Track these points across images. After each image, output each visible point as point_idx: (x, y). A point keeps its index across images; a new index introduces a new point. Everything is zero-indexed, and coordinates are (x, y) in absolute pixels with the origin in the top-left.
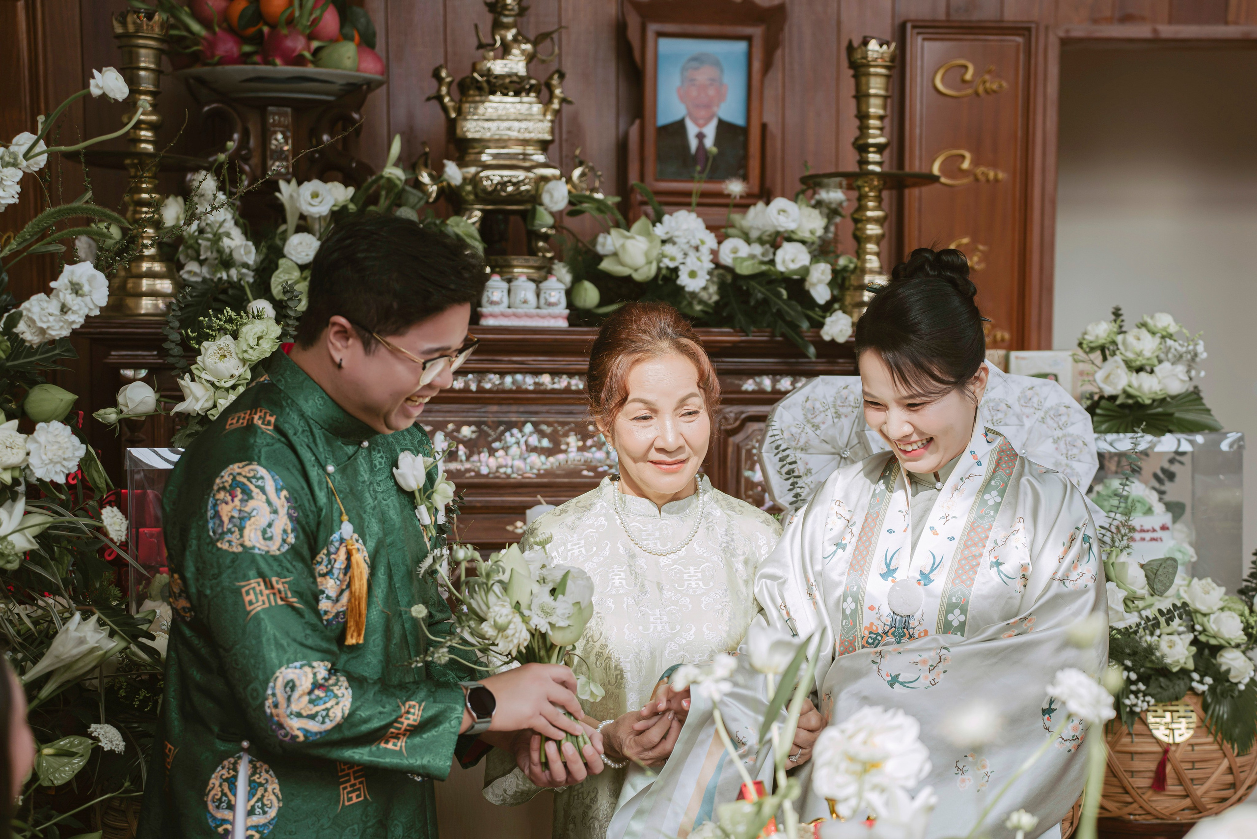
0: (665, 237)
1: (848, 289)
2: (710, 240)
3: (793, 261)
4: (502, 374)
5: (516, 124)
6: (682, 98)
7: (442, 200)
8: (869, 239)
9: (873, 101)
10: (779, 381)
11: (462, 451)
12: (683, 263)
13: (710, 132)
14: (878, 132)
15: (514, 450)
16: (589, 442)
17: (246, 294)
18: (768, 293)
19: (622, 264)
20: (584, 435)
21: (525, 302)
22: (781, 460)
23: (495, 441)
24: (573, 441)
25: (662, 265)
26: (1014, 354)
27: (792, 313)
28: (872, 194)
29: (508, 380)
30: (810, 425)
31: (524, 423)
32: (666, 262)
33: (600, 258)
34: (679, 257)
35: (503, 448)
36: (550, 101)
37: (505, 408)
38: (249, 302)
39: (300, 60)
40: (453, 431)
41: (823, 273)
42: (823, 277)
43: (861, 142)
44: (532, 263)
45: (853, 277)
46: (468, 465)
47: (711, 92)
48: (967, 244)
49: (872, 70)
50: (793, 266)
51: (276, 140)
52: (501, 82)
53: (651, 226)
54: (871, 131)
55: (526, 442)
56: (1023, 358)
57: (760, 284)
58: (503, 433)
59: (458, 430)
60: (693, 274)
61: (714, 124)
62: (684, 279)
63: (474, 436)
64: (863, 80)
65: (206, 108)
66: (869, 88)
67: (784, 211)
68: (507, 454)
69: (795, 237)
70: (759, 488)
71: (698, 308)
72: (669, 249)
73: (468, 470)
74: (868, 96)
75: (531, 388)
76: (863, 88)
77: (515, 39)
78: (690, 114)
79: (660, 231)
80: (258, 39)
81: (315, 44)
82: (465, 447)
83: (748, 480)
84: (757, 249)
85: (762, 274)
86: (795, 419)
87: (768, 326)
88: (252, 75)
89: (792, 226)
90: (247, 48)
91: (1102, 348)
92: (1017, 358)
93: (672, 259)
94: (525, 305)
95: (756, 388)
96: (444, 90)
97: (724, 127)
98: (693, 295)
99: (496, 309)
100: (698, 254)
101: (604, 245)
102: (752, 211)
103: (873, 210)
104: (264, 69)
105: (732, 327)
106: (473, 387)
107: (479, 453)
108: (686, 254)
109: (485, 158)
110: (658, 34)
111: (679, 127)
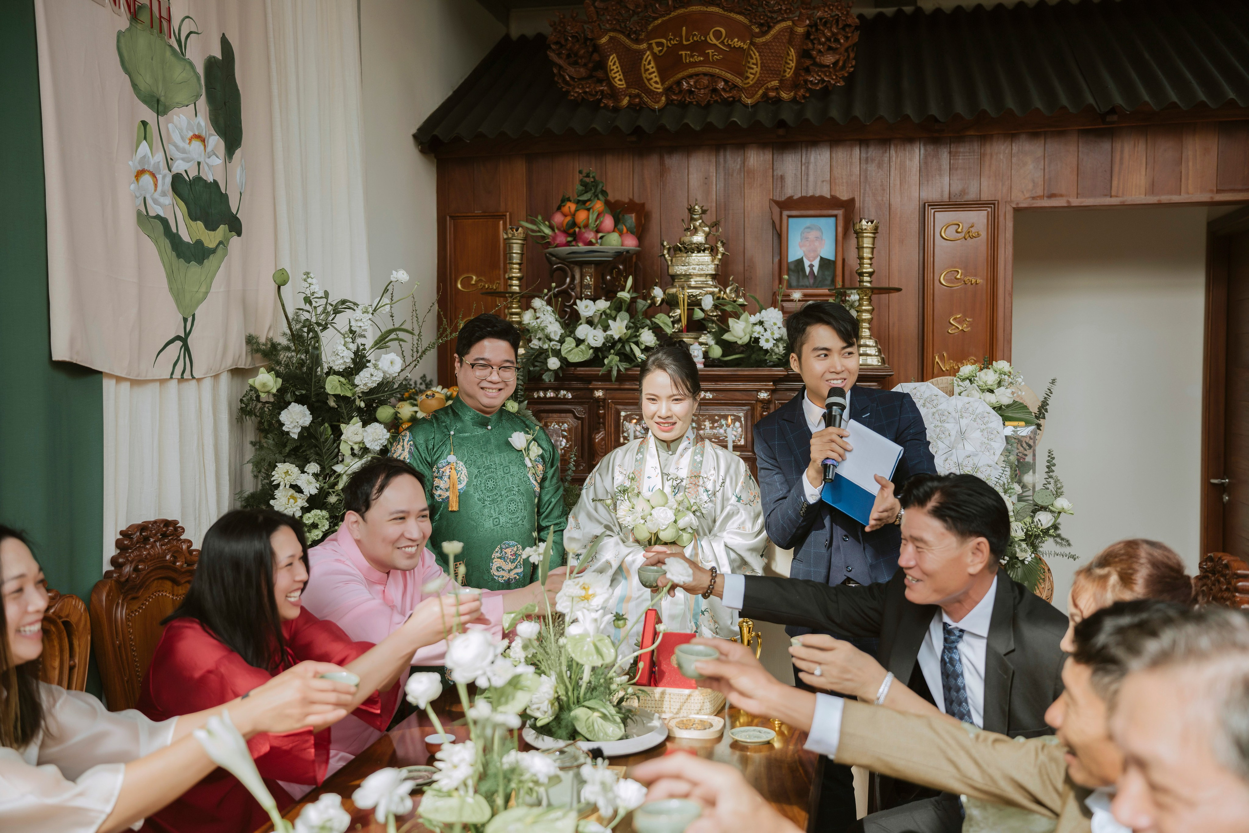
0: (757, 322)
5: (697, 267)
6: (802, 247)
7: (664, 304)
9: (865, 250)
12: (762, 335)
13: (816, 264)
14: (868, 266)
16: (716, 425)
19: (734, 336)
20: (713, 421)
24: (707, 424)
25: (752, 336)
28: (866, 298)
32: (754, 335)
33: (727, 331)
34: (762, 332)
36: (716, 255)
39: (590, 243)
43: (860, 271)
47: (817, 244)
48: (961, 318)
49: (864, 235)
51: (587, 280)
52: (691, 247)
53: (751, 316)
54: (865, 266)
60: (767, 341)
61: (819, 259)
62: (763, 343)
64: (860, 239)
65: (554, 267)
66: (863, 244)
72: (757, 328)
74: (863, 247)
76: (861, 244)
77: (700, 225)
78: (805, 255)
79: (755, 318)
80: (574, 235)
81: (600, 235)
88: (570, 251)
90: (569, 239)
91: (969, 379)
93: (758, 333)
96: (665, 252)
97: (824, 262)
98: (771, 350)
100: (772, 330)
103: (866, 306)
104: (575, 248)
108: (766, 330)
110: (789, 216)
111: (800, 262)
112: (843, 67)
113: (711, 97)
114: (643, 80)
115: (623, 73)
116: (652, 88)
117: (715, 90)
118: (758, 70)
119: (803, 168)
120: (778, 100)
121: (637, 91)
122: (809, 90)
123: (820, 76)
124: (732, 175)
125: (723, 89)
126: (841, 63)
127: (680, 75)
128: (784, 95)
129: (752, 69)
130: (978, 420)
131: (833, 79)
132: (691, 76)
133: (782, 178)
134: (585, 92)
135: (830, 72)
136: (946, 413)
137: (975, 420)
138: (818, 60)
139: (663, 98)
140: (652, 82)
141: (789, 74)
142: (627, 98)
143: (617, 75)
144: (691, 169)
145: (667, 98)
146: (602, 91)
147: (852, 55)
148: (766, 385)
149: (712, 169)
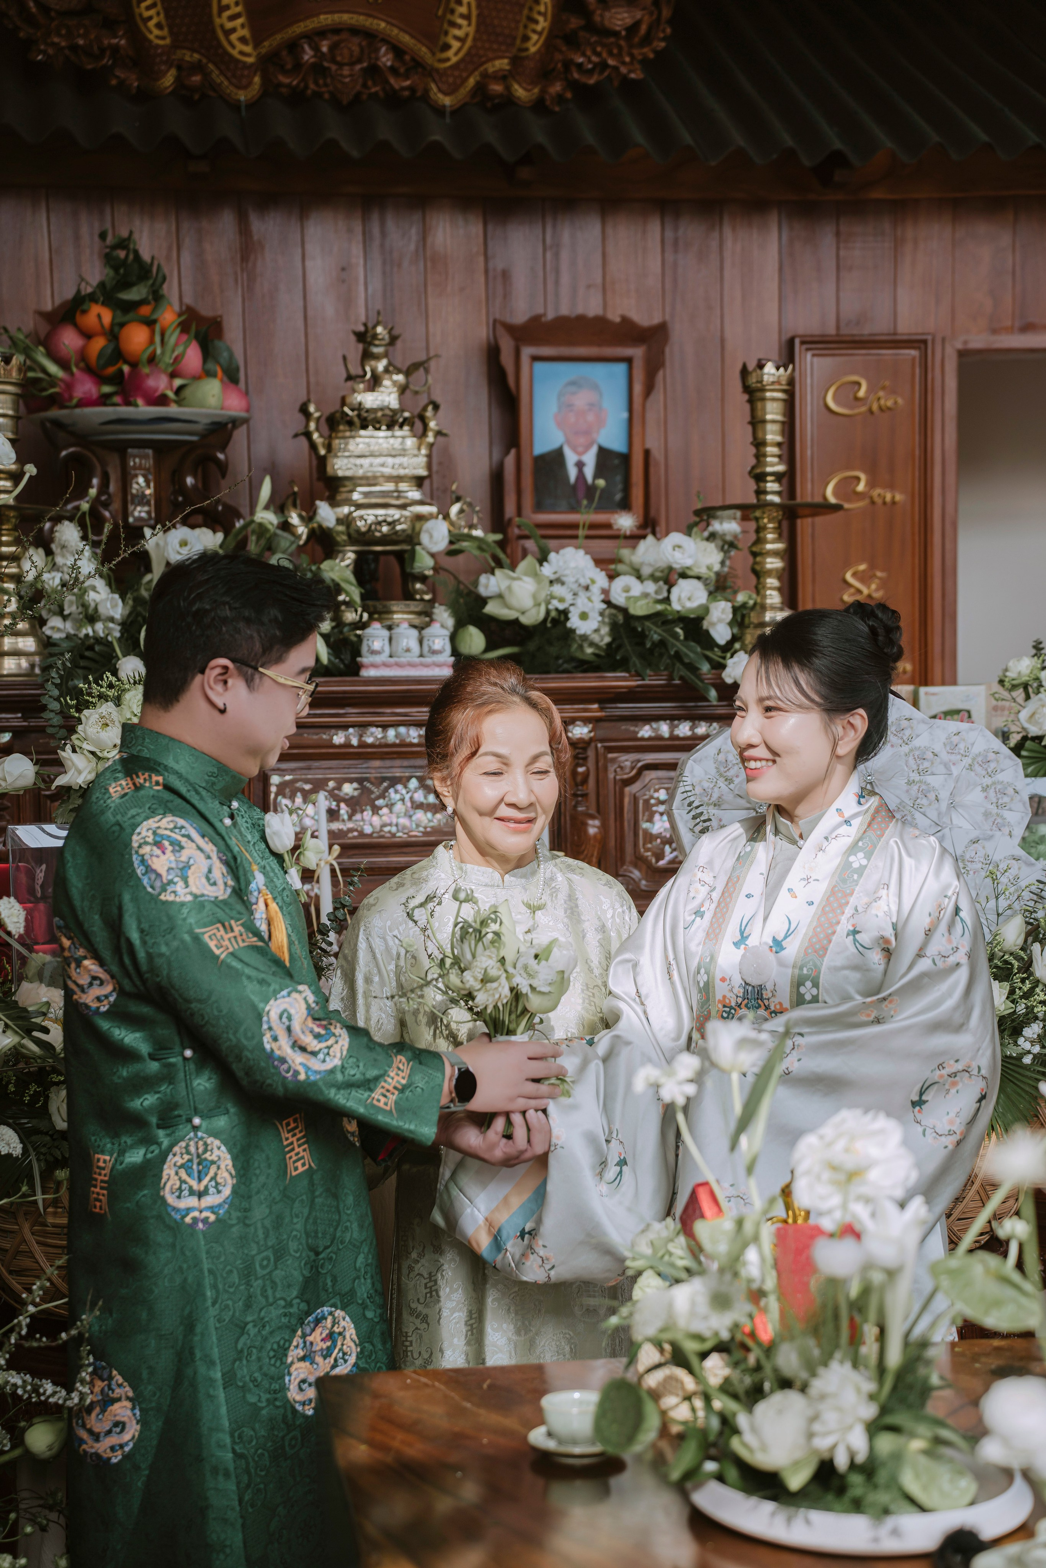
0: (553, 577)
1: (748, 627)
2: (600, 578)
3: (689, 599)
4: (385, 727)
5: (390, 460)
6: (560, 425)
8: (769, 573)
9: (769, 427)
10: (677, 726)
11: (344, 810)
12: (572, 605)
13: (590, 459)
14: (776, 460)
15: (399, 807)
17: (114, 651)
18: (664, 634)
19: (509, 608)
21: (408, 650)
22: (694, 818)
23: (378, 798)
25: (551, 607)
26: (923, 690)
27: (692, 655)
28: (771, 525)
29: (391, 733)
30: (723, 779)
31: (409, 779)
32: (555, 604)
33: (483, 601)
34: (569, 597)
35: (387, 806)
36: (424, 434)
37: (388, 763)
38: (119, 659)
39: (162, 400)
40: (334, 789)
41: (723, 611)
42: (724, 616)
43: (758, 471)
44: (413, 609)
45: (752, 614)
46: (350, 825)
47: (590, 417)
48: (863, 571)
49: (768, 394)
50: (690, 605)
51: (138, 483)
52: (372, 416)
53: (537, 565)
54: (769, 459)
55: (411, 798)
56: (934, 694)
57: (655, 624)
58: (386, 790)
59: (339, 788)
60: (584, 616)
61: (594, 450)
62: (574, 622)
63: (356, 793)
64: (759, 405)
65: (64, 453)
66: (765, 414)
67: (679, 547)
68: (391, 812)
69: (690, 573)
70: (659, 841)
71: (589, 651)
72: (557, 590)
73: (351, 830)
74: (764, 422)
75: (416, 741)
76: (759, 413)
77: (387, 370)
78: (568, 441)
79: (547, 570)
80: (118, 379)
81: (178, 382)
82: (347, 805)
83: (646, 832)
84: (650, 587)
85: (658, 614)
86: (706, 773)
87: (665, 669)
88: (113, 417)
89: (688, 562)
90: (107, 389)
91: (1026, 686)
92: (926, 694)
93: (561, 600)
94: (408, 654)
95: (653, 735)
96: (312, 426)
97: (604, 454)
98: (584, 638)
99: (377, 659)
100: (588, 594)
101: (487, 587)
102: (643, 545)
103: (773, 542)
104: (125, 411)
105: (627, 671)
106: (355, 742)
107: (362, 811)
108: (575, 594)
109: (356, 496)
110: (535, 358)
111: (556, 458)
112: (647, 40)
113: (365, 85)
114: (214, 32)
115: (166, 10)
116: (235, 53)
117: (374, 71)
118: (471, 30)
119: (549, 255)
120: (508, 101)
121: (196, 56)
122: (574, 85)
123: (599, 55)
124: (399, 265)
125: (393, 70)
126: (644, 28)
127: (299, 28)
128: (520, 92)
129: (460, 27)
130: (977, 767)
131: (624, 63)
132: (322, 33)
133: (506, 275)
134: (74, 48)
135: (620, 48)
136: (929, 755)
137: (970, 767)
138: (597, 18)
139: (257, 79)
140: (234, 37)
141: (534, 45)
142: (173, 72)
143: (152, 12)
144: (309, 247)
145: (265, 80)
146: (115, 49)
147: (666, 13)
148: (586, 710)
149: (357, 250)
